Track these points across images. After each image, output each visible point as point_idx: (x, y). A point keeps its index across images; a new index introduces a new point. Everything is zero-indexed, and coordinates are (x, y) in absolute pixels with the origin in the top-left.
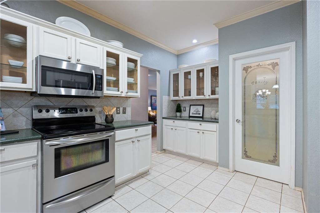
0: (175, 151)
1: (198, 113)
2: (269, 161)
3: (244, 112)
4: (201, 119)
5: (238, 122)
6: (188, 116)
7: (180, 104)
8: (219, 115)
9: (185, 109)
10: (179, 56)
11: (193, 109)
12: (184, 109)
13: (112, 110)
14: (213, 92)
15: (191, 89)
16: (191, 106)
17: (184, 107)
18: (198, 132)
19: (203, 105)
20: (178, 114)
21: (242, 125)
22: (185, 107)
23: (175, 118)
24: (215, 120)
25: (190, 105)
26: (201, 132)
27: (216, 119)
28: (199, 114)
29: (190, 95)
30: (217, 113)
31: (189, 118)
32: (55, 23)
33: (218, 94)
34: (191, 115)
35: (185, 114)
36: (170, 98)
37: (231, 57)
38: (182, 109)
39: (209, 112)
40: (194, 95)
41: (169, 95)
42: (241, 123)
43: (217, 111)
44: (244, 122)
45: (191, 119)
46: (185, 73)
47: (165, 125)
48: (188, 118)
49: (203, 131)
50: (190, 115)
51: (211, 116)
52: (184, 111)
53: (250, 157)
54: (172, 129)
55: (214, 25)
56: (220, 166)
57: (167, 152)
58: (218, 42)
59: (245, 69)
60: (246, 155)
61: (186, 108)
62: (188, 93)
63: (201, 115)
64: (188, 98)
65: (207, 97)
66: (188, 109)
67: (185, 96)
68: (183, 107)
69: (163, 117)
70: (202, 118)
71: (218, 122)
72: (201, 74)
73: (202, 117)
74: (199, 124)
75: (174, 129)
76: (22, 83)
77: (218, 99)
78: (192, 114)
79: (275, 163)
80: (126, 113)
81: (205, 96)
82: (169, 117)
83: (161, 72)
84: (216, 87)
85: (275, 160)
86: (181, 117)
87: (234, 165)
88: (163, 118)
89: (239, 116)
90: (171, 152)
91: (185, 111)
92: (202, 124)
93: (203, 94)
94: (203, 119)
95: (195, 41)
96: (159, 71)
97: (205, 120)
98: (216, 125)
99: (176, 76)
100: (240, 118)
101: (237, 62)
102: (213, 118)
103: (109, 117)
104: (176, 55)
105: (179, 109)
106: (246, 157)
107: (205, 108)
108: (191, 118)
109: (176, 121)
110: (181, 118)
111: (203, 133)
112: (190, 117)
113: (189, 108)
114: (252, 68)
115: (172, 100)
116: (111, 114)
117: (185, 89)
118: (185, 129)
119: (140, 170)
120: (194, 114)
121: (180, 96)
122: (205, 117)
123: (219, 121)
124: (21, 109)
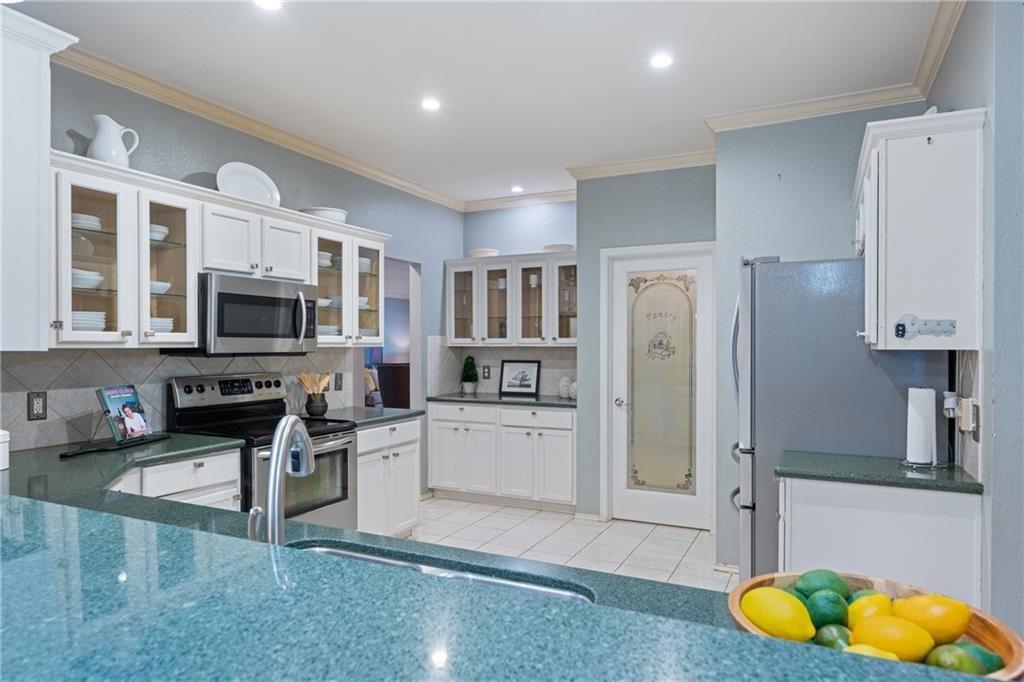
0: (463, 490)
1: (526, 383)
2: (678, 486)
3: (632, 383)
4: (533, 400)
5: (619, 405)
6: (497, 392)
7: (473, 359)
8: (578, 389)
9: (489, 372)
10: (469, 217)
11: (511, 373)
12: (484, 372)
13: (320, 380)
14: (565, 331)
15: (506, 318)
16: (506, 364)
17: (484, 367)
18: (528, 434)
19: (539, 363)
20: (468, 387)
21: (628, 413)
22: (489, 367)
23: (459, 398)
24: (569, 402)
25: (503, 362)
26: (535, 433)
27: (570, 399)
28: (529, 386)
29: (503, 335)
30: (574, 384)
31: (500, 398)
32: (217, 189)
33: (575, 336)
34: (505, 389)
35: (487, 387)
36: (444, 340)
37: (605, 253)
38: (480, 371)
39: (554, 382)
40: (515, 337)
41: (443, 333)
42: (625, 408)
43: (573, 380)
44: (631, 405)
45: (504, 399)
46: (489, 272)
47: (435, 420)
48: (497, 399)
49: (541, 431)
50: (503, 390)
51: (559, 391)
52: (485, 378)
53: (643, 483)
54: (456, 429)
55: (567, 170)
56: (581, 512)
57: (438, 494)
58: (575, 198)
59: (634, 284)
60: (636, 481)
61: (492, 369)
62: (498, 328)
63: (533, 390)
64: (497, 342)
65: (550, 343)
66: (495, 372)
67: (489, 337)
68: (482, 365)
69: (429, 396)
70: (533, 398)
71: (575, 407)
72: (533, 279)
73: (536, 395)
74: (530, 412)
75: (461, 430)
76: (173, 331)
77: (575, 349)
78: (509, 386)
79: (687, 488)
80: (343, 388)
81: (543, 339)
82: (445, 395)
83: (422, 268)
84: (570, 317)
85: (687, 485)
86: (475, 394)
87: (610, 506)
88: (429, 399)
89: (621, 391)
90: (452, 495)
91: (489, 377)
92: (538, 413)
93: (539, 334)
94: (537, 399)
95: (517, 189)
96: (417, 266)
97: (542, 401)
98: (570, 414)
99: (464, 280)
100: (624, 398)
101: (617, 265)
102: (564, 396)
103: (314, 398)
104: (460, 213)
105: (469, 373)
106: (635, 484)
107: (542, 370)
108: (504, 397)
109: (468, 408)
110: (476, 400)
111: (540, 434)
112: (502, 394)
113: (499, 370)
114: (648, 283)
115: (450, 348)
116: (321, 392)
117: (489, 318)
118: (493, 426)
119: (397, 527)
120: (514, 386)
121: (474, 335)
122: (542, 392)
123: (578, 404)
124: (143, 386)
